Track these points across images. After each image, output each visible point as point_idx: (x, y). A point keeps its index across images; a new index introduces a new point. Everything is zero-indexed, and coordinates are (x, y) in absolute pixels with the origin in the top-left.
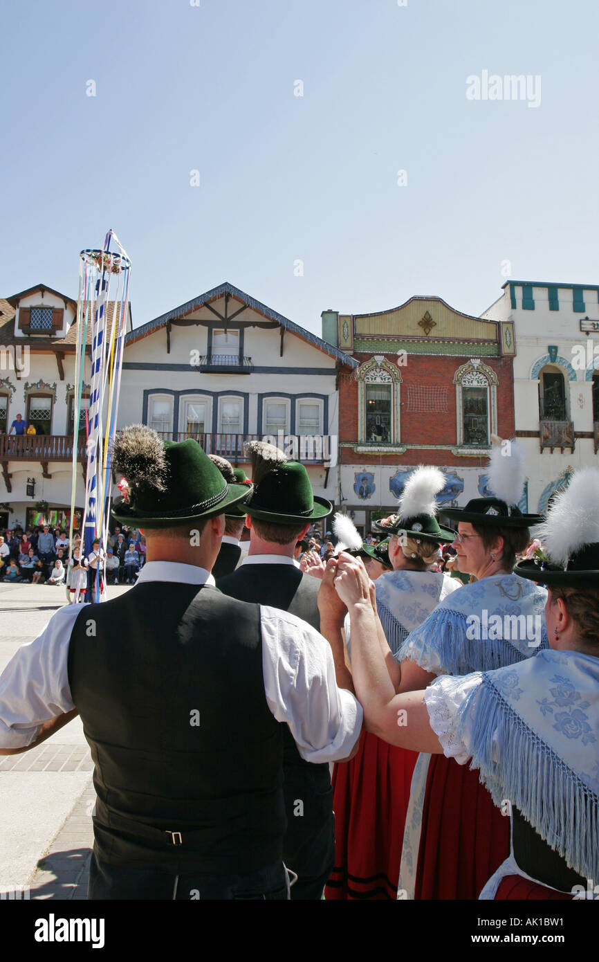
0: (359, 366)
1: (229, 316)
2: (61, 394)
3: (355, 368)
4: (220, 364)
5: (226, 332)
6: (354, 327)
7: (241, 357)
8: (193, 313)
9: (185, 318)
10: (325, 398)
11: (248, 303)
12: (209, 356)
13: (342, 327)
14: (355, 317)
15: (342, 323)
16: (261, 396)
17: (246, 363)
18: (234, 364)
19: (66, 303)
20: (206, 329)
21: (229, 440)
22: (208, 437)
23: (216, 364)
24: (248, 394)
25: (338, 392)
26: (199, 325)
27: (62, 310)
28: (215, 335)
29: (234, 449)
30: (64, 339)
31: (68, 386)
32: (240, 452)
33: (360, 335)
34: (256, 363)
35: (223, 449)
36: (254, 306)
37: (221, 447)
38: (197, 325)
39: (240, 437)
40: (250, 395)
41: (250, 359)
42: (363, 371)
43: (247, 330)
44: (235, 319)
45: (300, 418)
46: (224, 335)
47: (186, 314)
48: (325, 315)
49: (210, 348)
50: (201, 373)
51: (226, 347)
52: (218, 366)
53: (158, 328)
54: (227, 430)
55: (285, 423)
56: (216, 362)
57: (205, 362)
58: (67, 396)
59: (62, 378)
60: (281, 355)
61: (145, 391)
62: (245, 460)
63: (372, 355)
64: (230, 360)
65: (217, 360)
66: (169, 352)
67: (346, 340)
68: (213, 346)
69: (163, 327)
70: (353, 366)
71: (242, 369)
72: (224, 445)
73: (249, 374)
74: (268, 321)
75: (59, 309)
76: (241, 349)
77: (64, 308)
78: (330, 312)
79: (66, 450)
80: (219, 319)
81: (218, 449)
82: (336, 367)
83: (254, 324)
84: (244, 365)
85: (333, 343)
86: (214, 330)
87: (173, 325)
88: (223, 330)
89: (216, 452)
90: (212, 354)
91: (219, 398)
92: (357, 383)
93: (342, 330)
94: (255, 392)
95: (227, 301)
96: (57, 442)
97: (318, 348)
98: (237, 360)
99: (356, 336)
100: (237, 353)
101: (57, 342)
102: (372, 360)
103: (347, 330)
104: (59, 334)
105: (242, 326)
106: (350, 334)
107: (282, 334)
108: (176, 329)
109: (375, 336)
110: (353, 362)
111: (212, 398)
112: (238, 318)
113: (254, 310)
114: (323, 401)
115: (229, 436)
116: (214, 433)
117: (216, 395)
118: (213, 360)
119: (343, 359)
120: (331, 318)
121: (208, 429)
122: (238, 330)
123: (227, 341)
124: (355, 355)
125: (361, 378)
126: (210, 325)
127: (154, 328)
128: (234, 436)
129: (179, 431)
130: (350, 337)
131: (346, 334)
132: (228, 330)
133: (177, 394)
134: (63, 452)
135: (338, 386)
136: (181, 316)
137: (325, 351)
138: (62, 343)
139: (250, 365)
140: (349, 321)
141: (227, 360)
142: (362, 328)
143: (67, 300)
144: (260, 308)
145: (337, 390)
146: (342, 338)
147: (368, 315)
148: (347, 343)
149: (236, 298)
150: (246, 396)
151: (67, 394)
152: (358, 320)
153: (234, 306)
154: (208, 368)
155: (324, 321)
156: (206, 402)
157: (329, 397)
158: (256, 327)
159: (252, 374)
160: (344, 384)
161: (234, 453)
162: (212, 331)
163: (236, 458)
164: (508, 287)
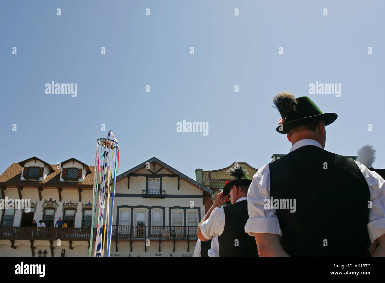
0: (214, 193)
1: (155, 172)
2: (80, 208)
3: (212, 194)
4: (152, 194)
5: (154, 179)
6: (210, 176)
7: (161, 191)
8: (140, 171)
9: (136, 173)
10: (199, 209)
11: (163, 166)
12: (147, 190)
13: (205, 177)
14: (210, 172)
15: (205, 175)
16: (170, 208)
17: (163, 193)
18: (158, 194)
19: (83, 166)
20: (145, 177)
21: (156, 230)
22: (147, 228)
23: (150, 194)
24: (164, 207)
25: (204, 206)
26: (142, 176)
27: (82, 170)
28: (149, 181)
29: (159, 234)
30: (82, 182)
31: (83, 204)
32: (162, 235)
33: (213, 179)
34: (168, 193)
35: (154, 234)
36: (166, 167)
37: (153, 233)
38: (141, 176)
39: (161, 228)
40: (165, 208)
41: (165, 191)
42: (215, 196)
43: (163, 178)
44: (158, 173)
45: (188, 218)
46: (153, 180)
47: (137, 171)
48: (197, 171)
49: (147, 186)
50: (143, 198)
51: (154, 186)
52: (151, 195)
53: (124, 177)
54: (155, 224)
55: (181, 221)
56: (150, 193)
57: (145, 193)
58: (82, 209)
59: (80, 201)
60: (179, 190)
61: (118, 206)
62: (164, 239)
63: (218, 189)
64: (156, 192)
65: (150, 192)
66: (129, 188)
67: (207, 182)
68: (148, 185)
69: (126, 177)
70: (211, 194)
71: (161, 196)
72: (154, 232)
73: (165, 198)
74: (172, 174)
75: (80, 169)
76: (161, 187)
77: (83, 168)
78: (199, 170)
79: (81, 235)
80: (151, 173)
81: (151, 234)
82: (203, 194)
83: (166, 175)
84: (162, 194)
85: (201, 183)
86: (149, 178)
87: (130, 176)
88: (153, 178)
89: (150, 235)
90: (148, 189)
91: (151, 209)
92: (212, 201)
93: (205, 178)
94: (168, 206)
95: (154, 165)
96: (77, 231)
97: (195, 186)
98: (159, 192)
99: (211, 180)
100: (159, 189)
101: (79, 184)
102: (218, 191)
103: (207, 178)
104: (80, 180)
105: (161, 176)
106: (208, 179)
107: (179, 180)
108: (132, 178)
109: (219, 180)
110: (211, 191)
111: (148, 209)
112: (159, 173)
113: (166, 169)
114: (198, 210)
115: (156, 227)
116: (150, 226)
117: (150, 208)
118: (149, 192)
119: (206, 190)
120: (200, 172)
121: (147, 224)
122: (159, 178)
123: (154, 183)
124: (211, 188)
125: (214, 199)
126: (147, 176)
127: (122, 177)
128: (159, 227)
129: (133, 225)
130: (208, 180)
131: (206, 179)
132: (155, 178)
133: (132, 208)
134: (80, 235)
135: (204, 204)
136: (135, 172)
137: (198, 187)
138: (81, 184)
139: (165, 194)
140: (207, 174)
141: (155, 192)
142: (214, 177)
143: (84, 165)
144: (169, 168)
145: (204, 205)
146: (205, 181)
147: (215, 170)
148: (207, 183)
149: (158, 164)
150: (163, 208)
151: (82, 208)
152: (212, 173)
153: (157, 167)
154: (147, 196)
155: (197, 174)
156: (146, 211)
157: (201, 208)
158: (167, 177)
159: (166, 198)
160: (207, 202)
161: (159, 236)
162: (148, 178)
163: (160, 238)
164: (274, 157)
